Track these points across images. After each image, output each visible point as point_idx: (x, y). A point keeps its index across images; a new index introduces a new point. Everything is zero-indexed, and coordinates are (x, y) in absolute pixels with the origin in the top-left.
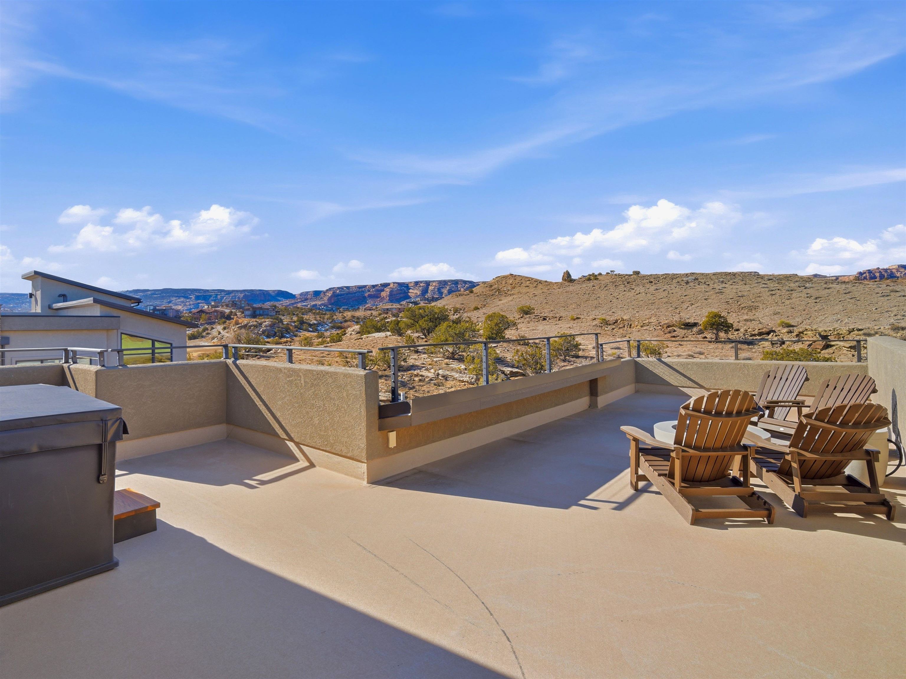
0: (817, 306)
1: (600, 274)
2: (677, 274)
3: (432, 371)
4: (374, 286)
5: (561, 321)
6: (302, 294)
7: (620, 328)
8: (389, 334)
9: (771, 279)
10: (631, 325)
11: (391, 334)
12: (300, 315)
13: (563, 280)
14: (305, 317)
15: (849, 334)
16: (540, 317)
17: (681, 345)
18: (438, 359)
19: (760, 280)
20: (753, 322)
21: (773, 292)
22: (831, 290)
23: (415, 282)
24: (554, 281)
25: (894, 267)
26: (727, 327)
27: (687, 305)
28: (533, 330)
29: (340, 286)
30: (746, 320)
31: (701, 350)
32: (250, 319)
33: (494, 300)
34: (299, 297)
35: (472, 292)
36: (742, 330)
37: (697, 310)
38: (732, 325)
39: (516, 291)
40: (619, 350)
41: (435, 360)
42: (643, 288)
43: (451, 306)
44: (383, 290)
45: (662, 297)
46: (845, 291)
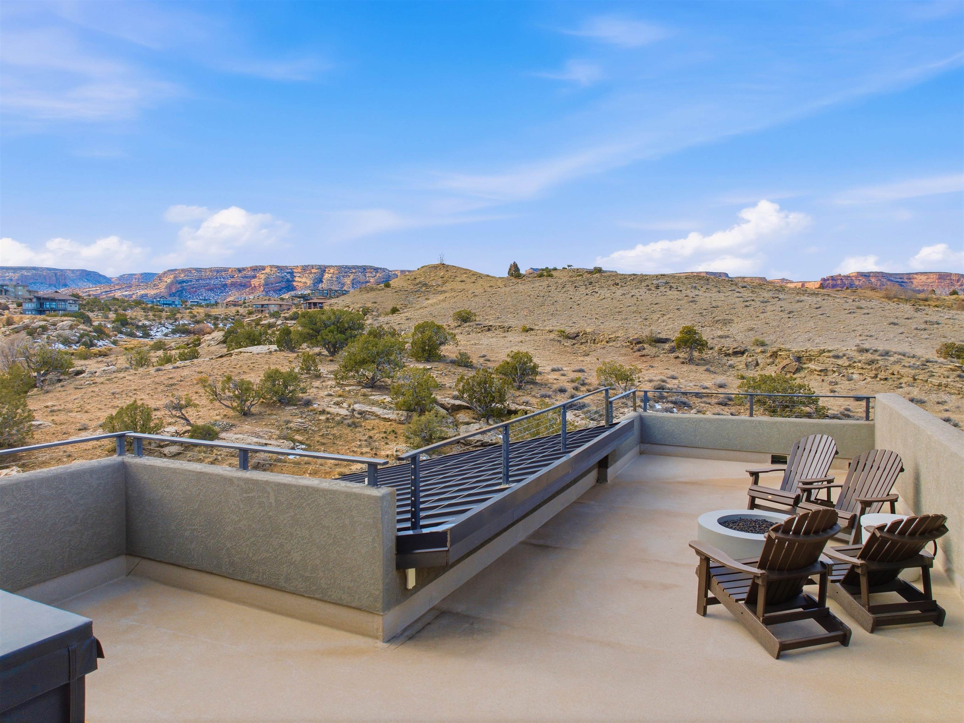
0: (790, 321)
1: (555, 269)
2: (646, 276)
3: (345, 405)
4: (240, 270)
5: (510, 333)
6: (121, 278)
7: (582, 343)
8: (274, 349)
9: (745, 287)
10: (595, 340)
11: (278, 349)
12: (121, 311)
13: (508, 274)
14: (129, 313)
15: (819, 356)
16: (484, 327)
17: (652, 367)
18: (351, 388)
19: (734, 287)
20: (727, 339)
21: (748, 304)
22: (804, 304)
23: (303, 266)
24: (498, 276)
25: (853, 275)
26: (701, 345)
27: (658, 316)
28: (476, 344)
29: (186, 268)
30: (721, 337)
31: (673, 373)
32: (33, 316)
33: (418, 299)
34: (117, 282)
35: (388, 286)
36: (716, 348)
37: (669, 323)
38: (707, 343)
39: (448, 286)
40: (583, 374)
41: (347, 389)
42: (609, 291)
43: (359, 306)
44: (254, 277)
45: (630, 304)
46: (816, 306)
